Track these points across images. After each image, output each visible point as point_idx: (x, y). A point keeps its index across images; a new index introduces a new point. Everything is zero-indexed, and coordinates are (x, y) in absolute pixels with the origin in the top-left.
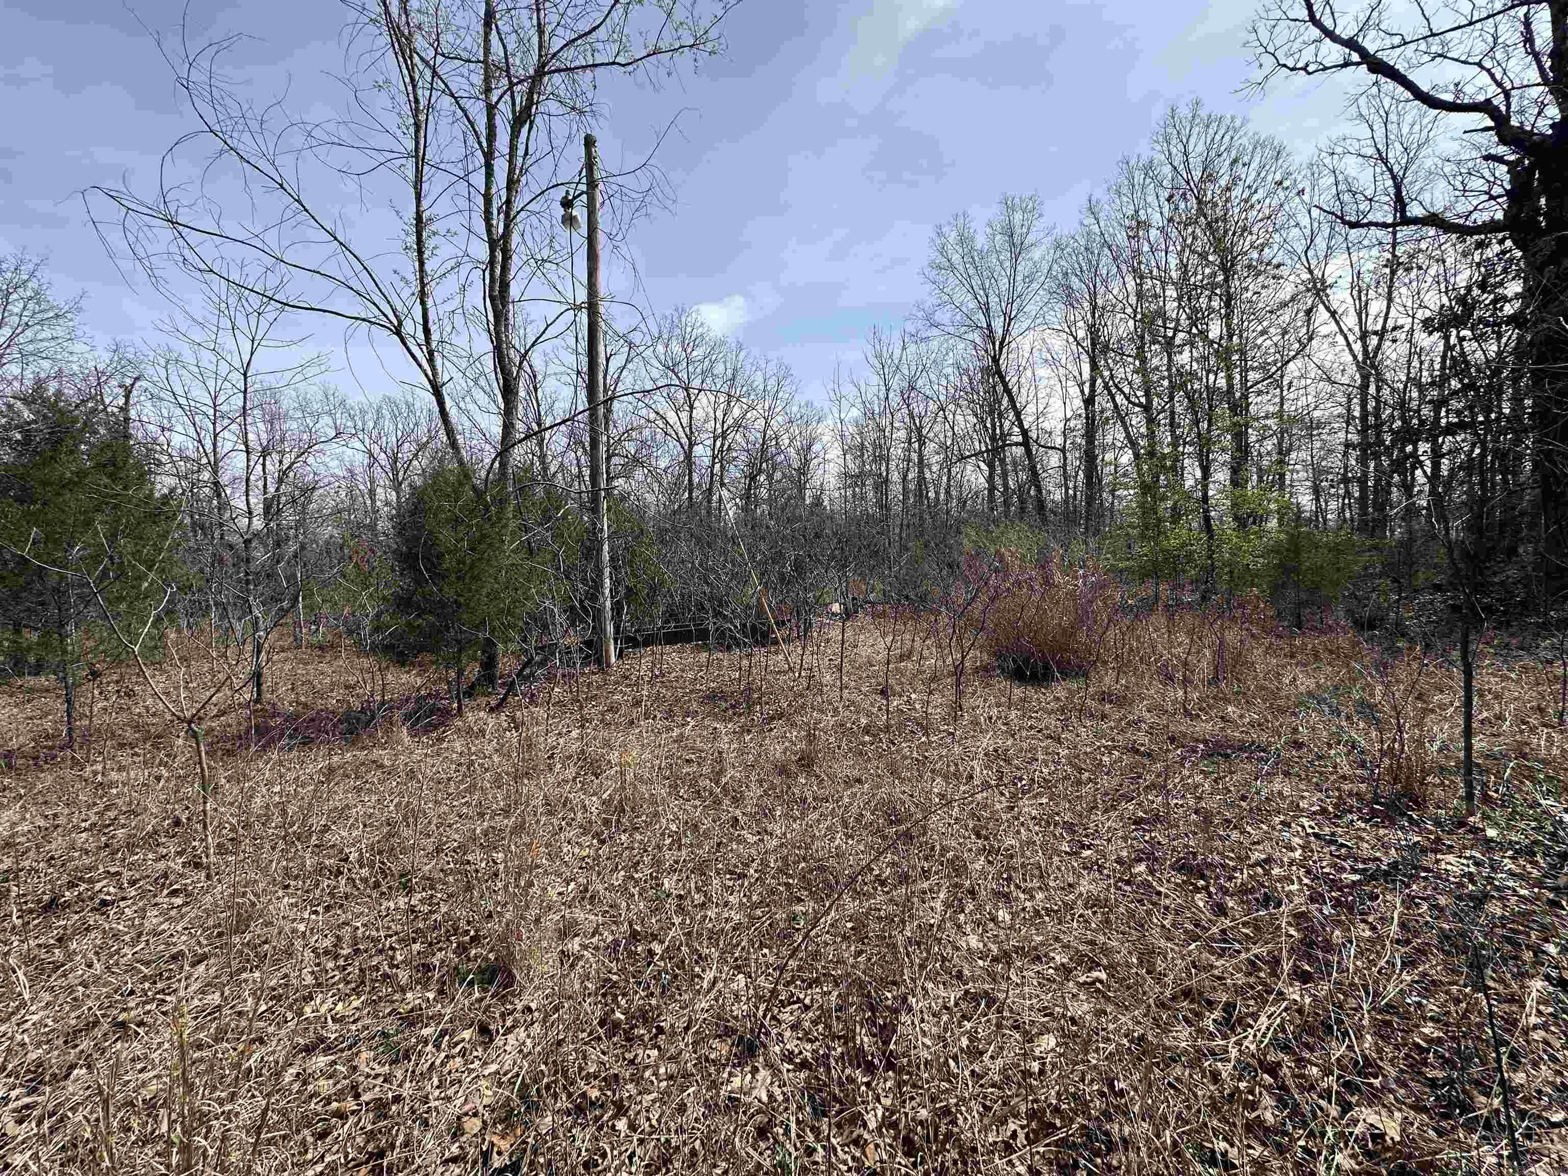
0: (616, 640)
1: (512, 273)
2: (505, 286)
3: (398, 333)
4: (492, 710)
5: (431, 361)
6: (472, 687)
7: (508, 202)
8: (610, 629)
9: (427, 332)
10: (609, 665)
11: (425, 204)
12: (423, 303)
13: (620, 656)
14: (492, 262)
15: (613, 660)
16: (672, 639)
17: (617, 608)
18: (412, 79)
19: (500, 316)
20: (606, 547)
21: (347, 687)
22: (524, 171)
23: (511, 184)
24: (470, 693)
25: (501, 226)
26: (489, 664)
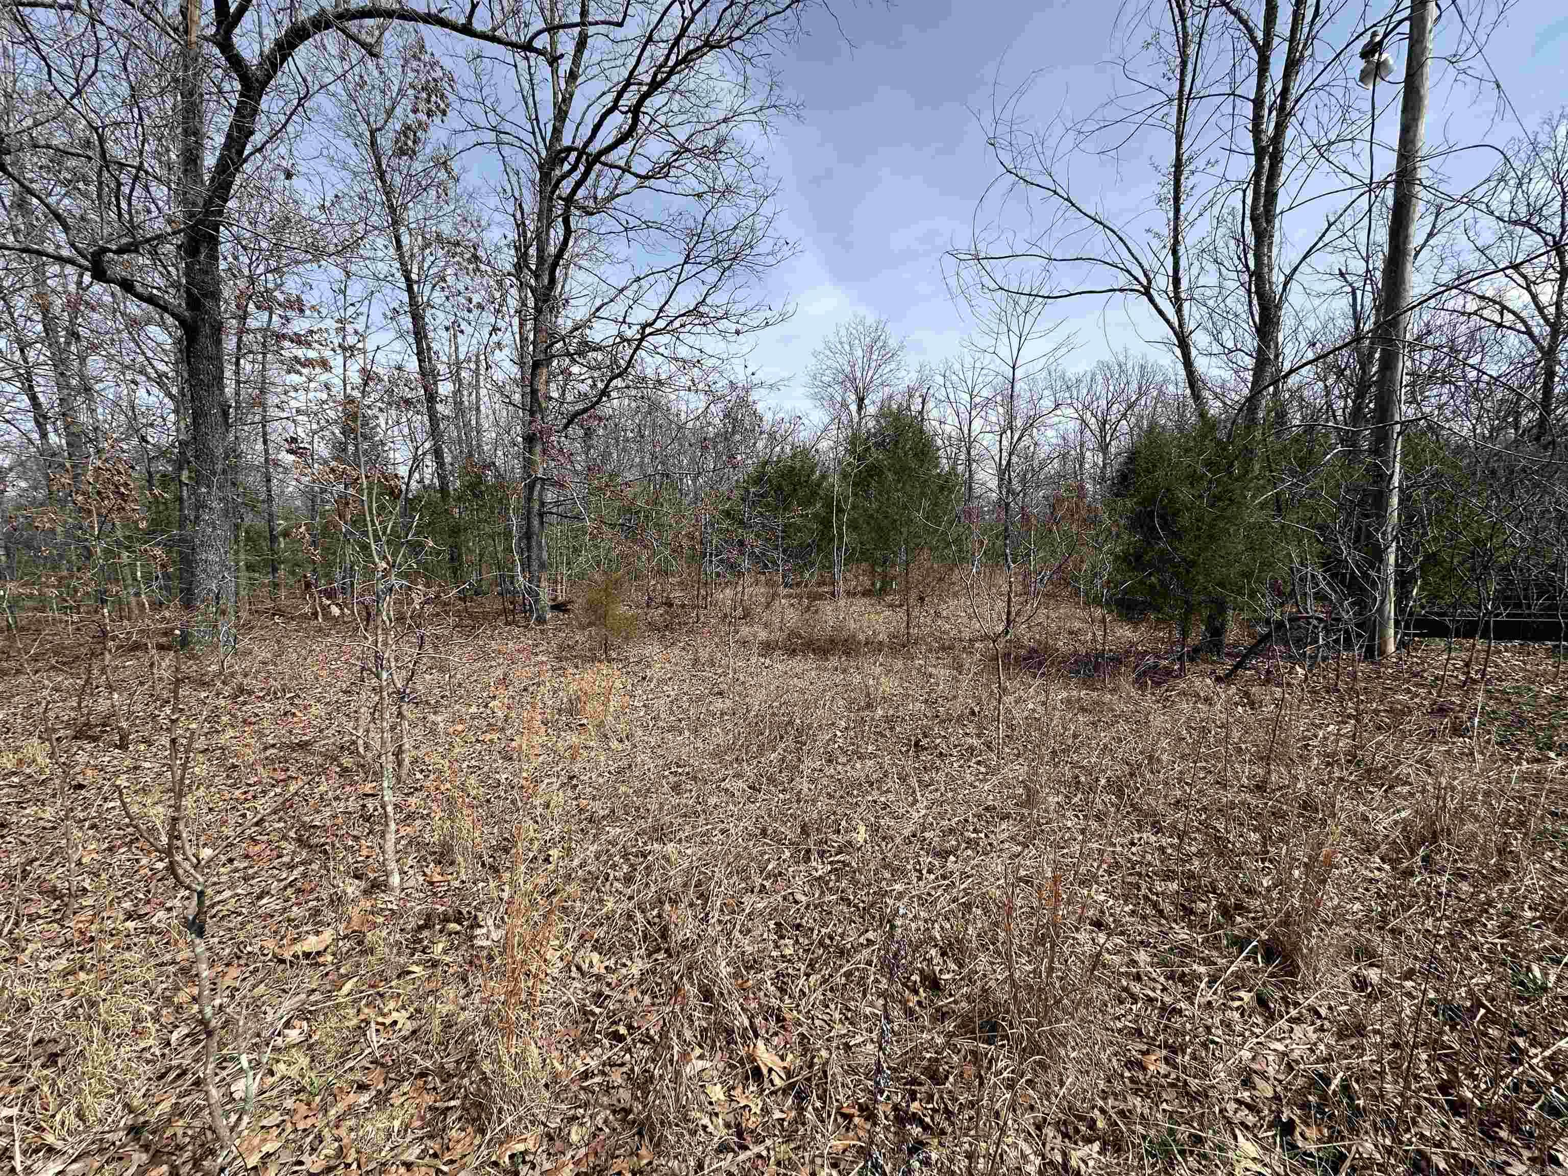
0: (1397, 623)
1: (1282, 179)
2: (1271, 197)
3: (1147, 293)
4: (1219, 680)
5: (1179, 311)
6: (1196, 650)
7: (1285, 91)
8: (1390, 609)
9: (1176, 281)
10: (1382, 652)
11: (1185, 145)
12: (1175, 252)
13: (1401, 645)
14: (1257, 174)
15: (1391, 648)
16: (1505, 632)
17: (1404, 582)
18: (1182, 13)
19: (1263, 235)
20: (1395, 501)
21: (1071, 633)
22: (1311, 38)
23: (1292, 65)
24: (1195, 654)
25: (1272, 125)
26: (1216, 631)
